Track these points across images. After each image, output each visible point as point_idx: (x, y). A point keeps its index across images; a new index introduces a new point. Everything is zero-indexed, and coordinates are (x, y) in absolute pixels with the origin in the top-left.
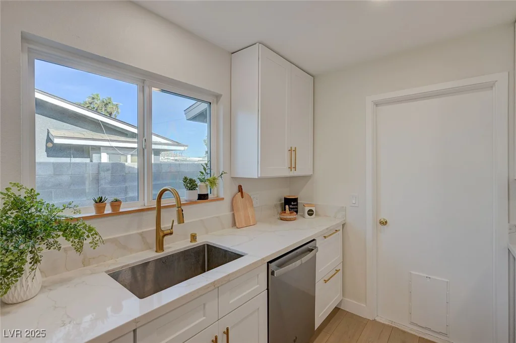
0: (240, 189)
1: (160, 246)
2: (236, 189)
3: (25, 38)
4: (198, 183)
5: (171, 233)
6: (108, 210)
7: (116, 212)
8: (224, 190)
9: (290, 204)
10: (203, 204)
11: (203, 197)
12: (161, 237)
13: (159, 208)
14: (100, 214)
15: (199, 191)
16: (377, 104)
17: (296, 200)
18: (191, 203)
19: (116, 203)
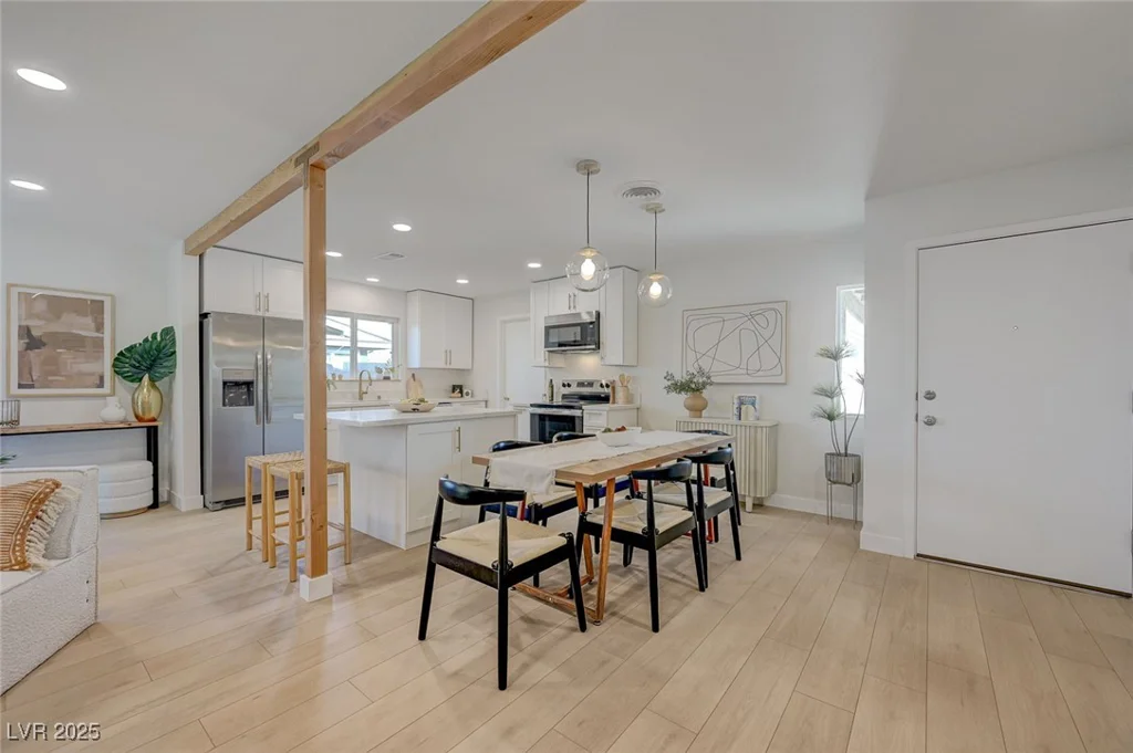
0: (413, 375)
1: (361, 398)
2: (410, 375)
4: (384, 370)
5: (367, 393)
7: (340, 380)
8: (402, 375)
9: (458, 389)
10: (387, 382)
11: (387, 378)
12: (361, 395)
13: (361, 380)
14: (334, 378)
15: (383, 375)
16: (505, 322)
17: (461, 387)
18: (378, 380)
19: (340, 377)
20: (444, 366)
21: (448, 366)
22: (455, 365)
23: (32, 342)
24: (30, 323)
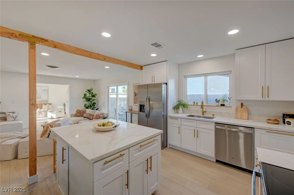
0: (242, 105)
1: (203, 114)
2: (240, 105)
3: (184, 76)
4: (221, 101)
5: (206, 112)
6: (196, 104)
7: (197, 105)
12: (203, 112)
14: (194, 105)
19: (197, 103)
20: (261, 99)
21: (267, 99)
22: (271, 98)
23: (136, 95)
24: (136, 91)
